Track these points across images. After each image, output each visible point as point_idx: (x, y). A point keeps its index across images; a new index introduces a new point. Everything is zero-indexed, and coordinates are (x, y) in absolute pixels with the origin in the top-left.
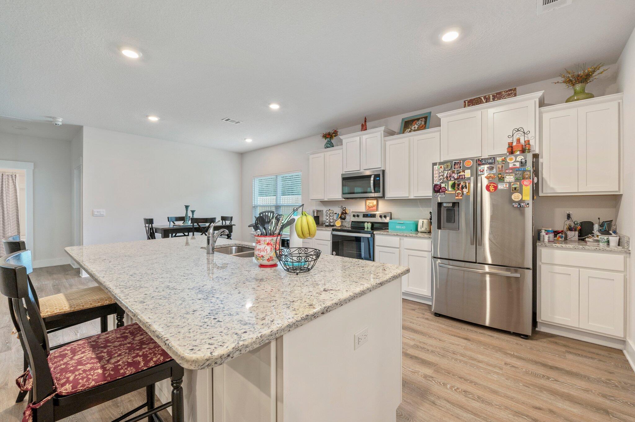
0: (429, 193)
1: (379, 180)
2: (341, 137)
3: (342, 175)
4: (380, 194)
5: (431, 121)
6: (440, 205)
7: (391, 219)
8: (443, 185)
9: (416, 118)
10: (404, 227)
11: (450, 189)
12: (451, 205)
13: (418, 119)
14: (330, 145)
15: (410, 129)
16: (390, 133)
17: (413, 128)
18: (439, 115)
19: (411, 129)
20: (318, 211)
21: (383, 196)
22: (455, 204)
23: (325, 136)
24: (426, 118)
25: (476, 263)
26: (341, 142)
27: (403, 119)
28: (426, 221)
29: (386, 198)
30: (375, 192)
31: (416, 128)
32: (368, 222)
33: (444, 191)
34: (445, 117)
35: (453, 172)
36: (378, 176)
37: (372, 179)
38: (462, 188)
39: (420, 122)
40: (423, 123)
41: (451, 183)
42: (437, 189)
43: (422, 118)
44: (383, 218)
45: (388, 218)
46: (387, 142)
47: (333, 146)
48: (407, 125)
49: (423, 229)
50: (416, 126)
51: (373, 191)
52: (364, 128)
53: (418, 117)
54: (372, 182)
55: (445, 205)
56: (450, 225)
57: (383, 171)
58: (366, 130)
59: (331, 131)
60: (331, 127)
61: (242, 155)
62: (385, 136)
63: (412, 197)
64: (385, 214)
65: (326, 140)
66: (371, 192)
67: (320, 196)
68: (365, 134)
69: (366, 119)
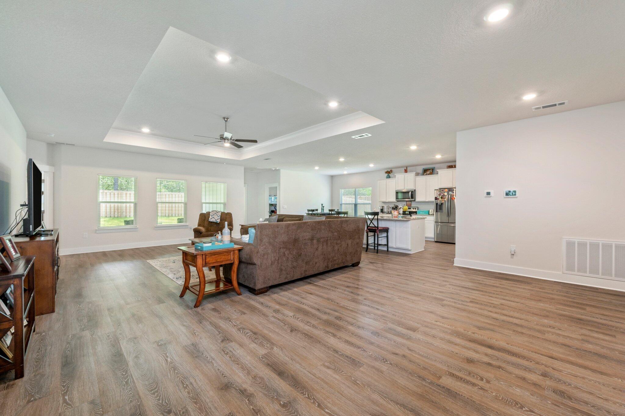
0: (433, 200)
1: (413, 194)
2: (395, 174)
3: (396, 191)
4: (414, 200)
5: (435, 172)
6: (437, 204)
7: (418, 209)
8: (438, 197)
9: (429, 169)
10: (424, 213)
11: (440, 199)
12: (441, 204)
13: (430, 169)
14: (389, 177)
16: (417, 174)
17: (427, 173)
18: (438, 170)
20: (383, 207)
21: (415, 201)
22: (442, 204)
23: (387, 172)
24: (433, 169)
25: (449, 223)
26: (395, 177)
27: (423, 169)
28: (432, 210)
29: (416, 201)
30: (411, 198)
33: (438, 199)
34: (440, 171)
35: (441, 193)
36: (413, 192)
37: (410, 193)
38: (444, 198)
40: (432, 171)
41: (441, 197)
42: (436, 199)
44: (414, 209)
45: (417, 209)
46: (416, 179)
47: (390, 178)
48: (425, 171)
49: (432, 214)
50: (429, 172)
51: (410, 198)
52: (406, 171)
53: (430, 168)
54: (410, 195)
55: (438, 204)
56: (441, 211)
57: (415, 190)
58: (407, 172)
59: (389, 170)
60: (389, 169)
61: (332, 177)
62: (416, 176)
63: (427, 201)
64: (415, 208)
65: (387, 174)
66: (409, 199)
67: (384, 200)
68: (406, 174)
69: (407, 167)
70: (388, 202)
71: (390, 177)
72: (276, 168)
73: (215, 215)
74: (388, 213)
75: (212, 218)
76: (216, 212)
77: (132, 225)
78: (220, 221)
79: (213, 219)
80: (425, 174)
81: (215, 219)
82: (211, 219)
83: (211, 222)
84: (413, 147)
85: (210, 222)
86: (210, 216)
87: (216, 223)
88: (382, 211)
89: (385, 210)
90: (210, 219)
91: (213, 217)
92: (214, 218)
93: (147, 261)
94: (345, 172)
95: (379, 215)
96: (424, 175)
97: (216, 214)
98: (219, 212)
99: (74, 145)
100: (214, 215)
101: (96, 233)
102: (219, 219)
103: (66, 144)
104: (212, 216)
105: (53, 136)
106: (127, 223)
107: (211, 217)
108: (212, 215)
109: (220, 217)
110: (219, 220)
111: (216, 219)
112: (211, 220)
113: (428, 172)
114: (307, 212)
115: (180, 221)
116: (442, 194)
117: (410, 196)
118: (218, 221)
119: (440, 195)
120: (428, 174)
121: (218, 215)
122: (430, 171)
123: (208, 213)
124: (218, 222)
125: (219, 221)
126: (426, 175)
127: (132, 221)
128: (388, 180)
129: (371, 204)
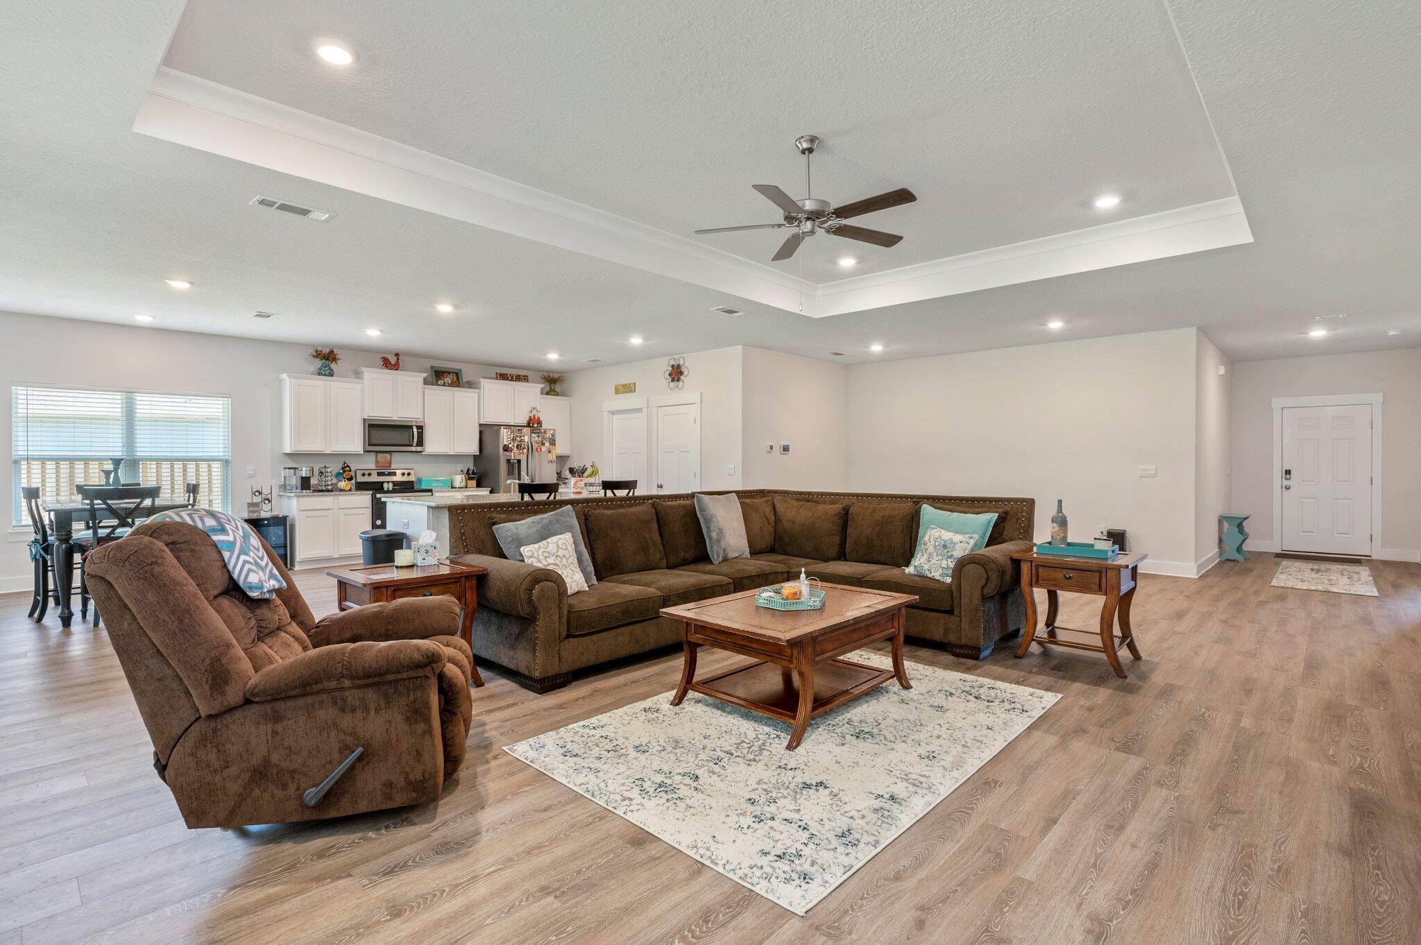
3: (364, 420)
4: (414, 449)
5: (466, 381)
6: (508, 461)
7: (416, 476)
8: (510, 446)
9: (447, 371)
11: (515, 449)
14: (327, 372)
15: (443, 381)
17: (445, 381)
18: (472, 379)
21: (418, 451)
22: (518, 461)
23: (318, 355)
24: (457, 374)
27: (433, 366)
29: (423, 454)
30: (417, 445)
32: (388, 482)
33: (511, 451)
36: (421, 427)
37: (415, 430)
40: (456, 378)
41: (515, 444)
42: (507, 451)
43: (454, 372)
44: (406, 476)
45: (412, 476)
46: (425, 391)
47: (333, 376)
48: (438, 375)
50: (450, 381)
51: (415, 443)
54: (415, 435)
55: (512, 461)
59: (326, 351)
60: (324, 346)
62: (424, 383)
63: (452, 453)
65: (319, 362)
67: (316, 446)
69: (397, 355)
70: (329, 452)
71: (330, 374)
74: (324, 491)
80: (441, 382)
84: (445, 308)
113: (448, 380)
116: (519, 439)
119: (514, 440)
120: (451, 385)
122: (451, 376)
126: (445, 385)
128: (322, 383)
129: (226, 462)
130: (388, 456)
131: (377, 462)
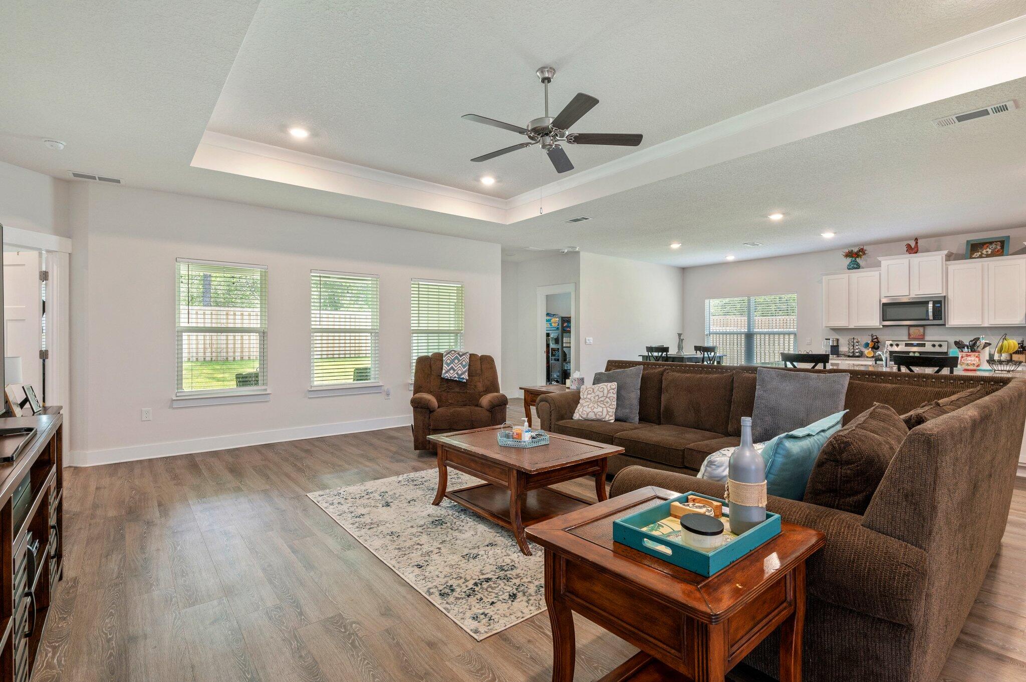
1: (942, 306)
2: (878, 259)
3: (882, 300)
4: (939, 322)
5: (1010, 247)
9: (989, 241)
13: (991, 243)
14: (856, 265)
15: (980, 253)
16: (950, 257)
17: (984, 252)
19: (982, 254)
20: (836, 340)
21: (944, 324)
23: (850, 254)
24: (1002, 242)
26: (878, 265)
27: (968, 242)
29: (947, 325)
30: (934, 319)
31: (989, 253)
32: (914, 352)
36: (940, 302)
37: (931, 305)
39: (994, 246)
40: (999, 247)
43: (997, 242)
44: (937, 347)
46: (949, 267)
47: (860, 268)
48: (975, 248)
50: (990, 251)
51: (931, 317)
54: (930, 308)
57: (945, 297)
59: (855, 250)
60: (855, 246)
61: (684, 271)
62: (947, 260)
63: (986, 325)
64: (941, 343)
65: (849, 260)
66: (928, 320)
67: (842, 323)
68: (915, 259)
69: (916, 240)
70: (853, 327)
71: (858, 267)
72: (572, 247)
73: (456, 361)
74: (852, 357)
75: (450, 369)
76: (458, 354)
77: (255, 388)
78: (467, 378)
79: (452, 371)
80: (977, 254)
81: (457, 373)
82: (446, 372)
83: (448, 381)
85: (443, 379)
86: (445, 365)
87: (459, 383)
88: (835, 350)
89: (843, 349)
90: (444, 371)
91: (452, 368)
92: (454, 370)
93: (308, 494)
94: (731, 258)
95: (830, 361)
96: (971, 258)
97: (459, 360)
98: (464, 354)
99: (118, 181)
100: (453, 361)
101: (171, 407)
102: (465, 372)
103: (100, 179)
104: (448, 365)
105: (62, 147)
106: (243, 380)
107: (445, 367)
108: (449, 361)
109: (467, 367)
110: (467, 374)
111: (460, 372)
112: (447, 376)
113: (988, 250)
114: (646, 354)
115: (361, 374)
117: (931, 314)
118: (463, 378)
120: (988, 256)
121: (464, 363)
122: (993, 246)
123: (439, 357)
124: (465, 381)
125: (466, 376)
126: (981, 257)
127: (257, 375)
128: (855, 275)
129: (795, 335)
130: (921, 329)
131: (909, 335)
